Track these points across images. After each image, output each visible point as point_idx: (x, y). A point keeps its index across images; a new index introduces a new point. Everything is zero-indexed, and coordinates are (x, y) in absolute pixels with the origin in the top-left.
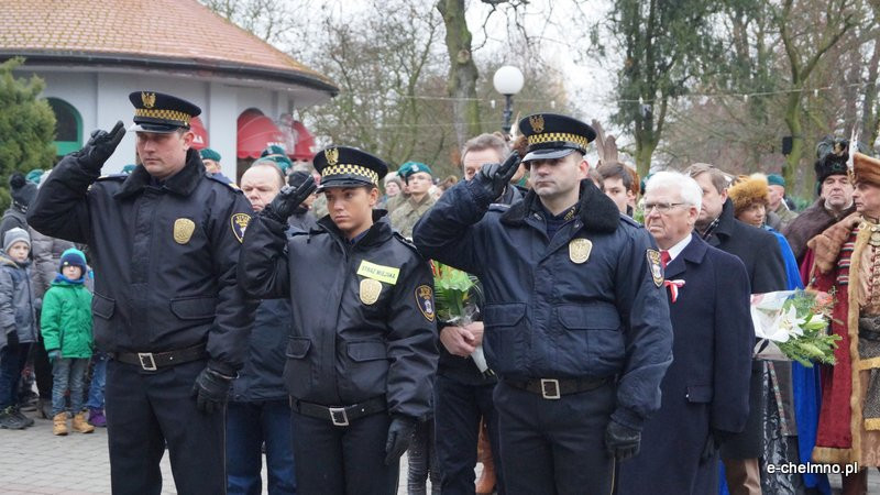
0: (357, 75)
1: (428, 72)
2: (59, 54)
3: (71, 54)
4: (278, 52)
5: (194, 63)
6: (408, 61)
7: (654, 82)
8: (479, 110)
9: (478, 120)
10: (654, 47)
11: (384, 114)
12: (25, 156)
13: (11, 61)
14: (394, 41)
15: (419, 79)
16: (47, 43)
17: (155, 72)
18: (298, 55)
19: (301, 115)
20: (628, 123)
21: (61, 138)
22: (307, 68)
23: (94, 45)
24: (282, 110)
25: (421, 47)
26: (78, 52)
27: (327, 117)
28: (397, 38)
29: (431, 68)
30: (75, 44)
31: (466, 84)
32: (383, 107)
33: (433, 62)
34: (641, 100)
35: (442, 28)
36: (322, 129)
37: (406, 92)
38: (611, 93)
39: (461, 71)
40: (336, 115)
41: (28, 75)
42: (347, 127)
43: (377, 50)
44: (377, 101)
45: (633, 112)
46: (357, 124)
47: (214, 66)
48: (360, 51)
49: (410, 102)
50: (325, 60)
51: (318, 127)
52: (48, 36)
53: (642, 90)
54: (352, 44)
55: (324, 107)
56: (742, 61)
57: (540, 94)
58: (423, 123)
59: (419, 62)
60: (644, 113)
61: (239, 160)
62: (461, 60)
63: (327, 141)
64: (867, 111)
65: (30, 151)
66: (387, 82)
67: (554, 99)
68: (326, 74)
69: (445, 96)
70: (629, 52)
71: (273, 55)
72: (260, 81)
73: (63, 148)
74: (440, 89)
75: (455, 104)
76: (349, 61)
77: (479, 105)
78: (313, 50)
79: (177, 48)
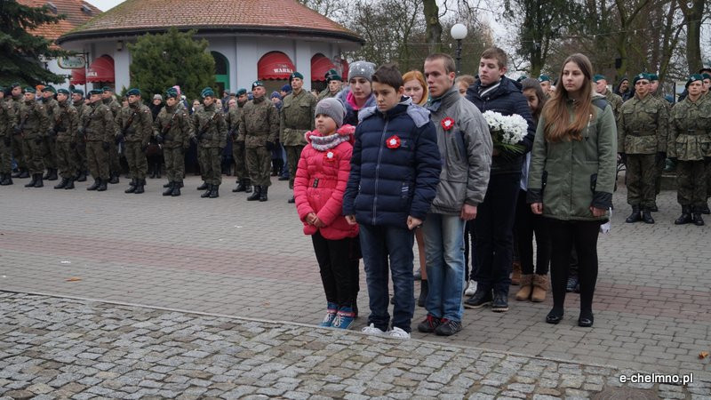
0: (375, 34)
1: (414, 30)
4: (332, 22)
5: (287, 29)
6: (403, 25)
7: (541, 31)
10: (542, 10)
11: (391, 55)
12: (200, 82)
13: (191, 31)
14: (396, 14)
15: (409, 35)
16: (209, 22)
17: (267, 35)
18: (342, 24)
19: (345, 57)
20: (527, 54)
21: (216, 73)
22: (348, 30)
23: (234, 22)
24: (335, 54)
25: (410, 16)
26: (225, 26)
28: (397, 12)
29: (416, 28)
31: (436, 36)
32: (390, 51)
33: (417, 24)
34: (534, 41)
35: (421, 5)
37: (402, 42)
38: (517, 38)
39: (433, 29)
41: (200, 39)
43: (386, 19)
44: (386, 48)
45: (530, 47)
47: (297, 30)
48: (376, 20)
49: (405, 47)
50: (357, 26)
52: (209, 18)
53: (535, 35)
54: (372, 16)
55: (357, 52)
56: (593, 16)
57: (477, 40)
58: (412, 58)
59: (409, 25)
60: (536, 48)
61: (312, 82)
62: (433, 22)
64: (666, 42)
65: (202, 79)
66: (392, 37)
67: (485, 42)
68: (358, 33)
69: (423, 42)
70: (527, 14)
71: (329, 23)
72: (323, 39)
73: (219, 78)
74: (421, 40)
75: (429, 47)
76: (370, 26)
77: (443, 48)
78: (351, 20)
79: (278, 22)
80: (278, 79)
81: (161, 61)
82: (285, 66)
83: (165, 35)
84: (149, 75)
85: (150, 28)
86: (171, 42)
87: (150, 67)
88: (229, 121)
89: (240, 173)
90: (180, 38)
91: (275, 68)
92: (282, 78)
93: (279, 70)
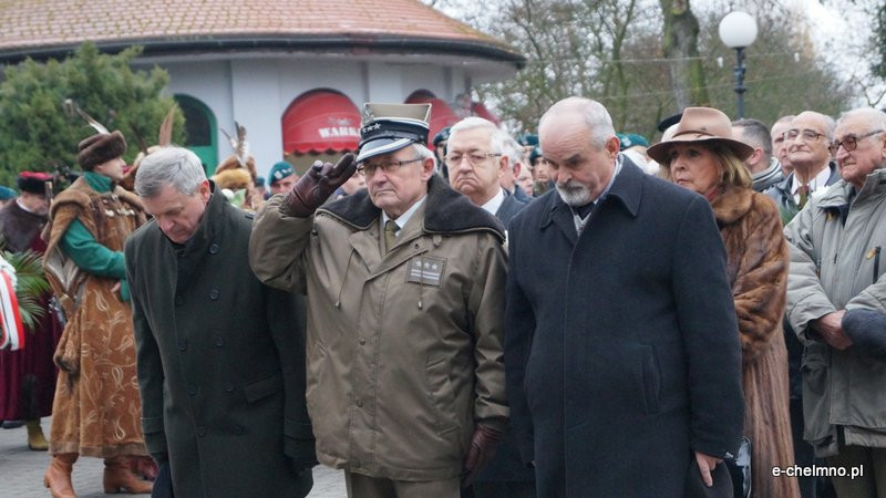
0: (547, 41)
1: (635, 30)
2: (183, 41)
3: (197, 40)
4: (447, 19)
5: (347, 39)
6: (610, 19)
8: (703, 72)
9: (703, 85)
11: (584, 88)
13: (127, 52)
15: (624, 41)
16: (168, 28)
17: (300, 54)
18: (472, 21)
19: (481, 96)
22: (484, 35)
23: (224, 26)
24: (457, 89)
26: (205, 36)
27: (513, 96)
29: (639, 25)
30: (202, 27)
31: (685, 41)
32: (582, 79)
33: (641, 17)
36: (508, 112)
37: (610, 56)
38: (870, 38)
39: (678, 25)
40: (524, 93)
41: (148, 68)
42: (540, 107)
43: (572, 8)
44: (575, 73)
47: (370, 40)
48: (549, 11)
49: (616, 69)
50: (507, 25)
51: (504, 109)
52: (168, 19)
55: (509, 84)
57: (780, 47)
58: (634, 93)
59: (624, 19)
62: (676, 10)
63: (515, 126)
66: (585, 47)
67: (800, 52)
68: (509, 42)
69: (657, 57)
71: (441, 22)
72: (428, 57)
74: (652, 51)
75: (672, 67)
76: (536, 25)
77: (704, 66)
78: (490, 14)
79: (324, 22)
80: (331, 152)
81: (60, 120)
82: (344, 121)
83: (68, 64)
84: (35, 152)
85: (35, 47)
86: (83, 76)
87: (34, 135)
90: (102, 66)
91: (322, 127)
92: (339, 150)
93: (331, 132)
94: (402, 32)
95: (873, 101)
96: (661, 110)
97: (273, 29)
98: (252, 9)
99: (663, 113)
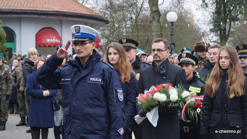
0: (116, 16)
2: (7, 11)
3: (11, 10)
4: (87, 8)
5: (56, 13)
7: (226, 16)
8: (162, 28)
9: (161, 32)
10: (226, 3)
11: (126, 30)
15: (139, 17)
16: (3, 7)
17: (42, 16)
18: (94, 9)
20: (217, 32)
21: (7, 42)
22: (97, 14)
23: (20, 7)
26: (14, 10)
27: (105, 31)
28: (130, 2)
29: (143, 13)
30: (13, 7)
31: (156, 18)
32: (126, 28)
33: (144, 10)
34: (222, 23)
36: (103, 36)
37: (134, 22)
38: (210, 20)
39: (154, 14)
40: (108, 31)
42: (113, 35)
43: (124, 6)
44: (124, 25)
45: (219, 28)
46: (116, 34)
47: (63, 13)
48: (117, 7)
49: (136, 26)
50: (104, 11)
51: (102, 35)
52: (3, 4)
53: (222, 19)
54: (114, 5)
55: (104, 28)
57: (184, 21)
58: (141, 33)
59: (139, 11)
60: (223, 28)
62: (154, 9)
63: (105, 40)
66: (127, 18)
67: (189, 23)
68: (105, 16)
69: (149, 23)
70: (216, 5)
71: (85, 9)
72: (80, 19)
73: (8, 45)
74: (147, 20)
75: (152, 26)
76: (113, 11)
77: (161, 26)
78: (100, 7)
79: (50, 7)
80: (50, 46)
82: (54, 37)
88: (15, 77)
89: (22, 113)
91: (48, 39)
92: (52, 46)
93: (50, 40)
94: (73, 11)
95: (210, 39)
96: (148, 38)
97: (34, 9)
98: (28, 2)
99: (149, 39)
